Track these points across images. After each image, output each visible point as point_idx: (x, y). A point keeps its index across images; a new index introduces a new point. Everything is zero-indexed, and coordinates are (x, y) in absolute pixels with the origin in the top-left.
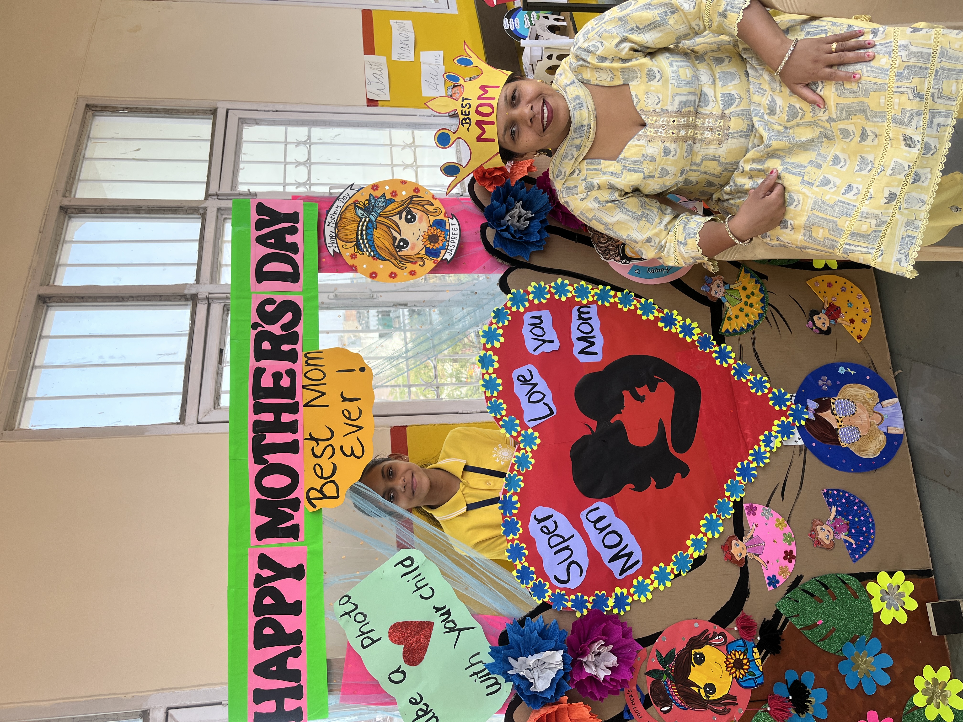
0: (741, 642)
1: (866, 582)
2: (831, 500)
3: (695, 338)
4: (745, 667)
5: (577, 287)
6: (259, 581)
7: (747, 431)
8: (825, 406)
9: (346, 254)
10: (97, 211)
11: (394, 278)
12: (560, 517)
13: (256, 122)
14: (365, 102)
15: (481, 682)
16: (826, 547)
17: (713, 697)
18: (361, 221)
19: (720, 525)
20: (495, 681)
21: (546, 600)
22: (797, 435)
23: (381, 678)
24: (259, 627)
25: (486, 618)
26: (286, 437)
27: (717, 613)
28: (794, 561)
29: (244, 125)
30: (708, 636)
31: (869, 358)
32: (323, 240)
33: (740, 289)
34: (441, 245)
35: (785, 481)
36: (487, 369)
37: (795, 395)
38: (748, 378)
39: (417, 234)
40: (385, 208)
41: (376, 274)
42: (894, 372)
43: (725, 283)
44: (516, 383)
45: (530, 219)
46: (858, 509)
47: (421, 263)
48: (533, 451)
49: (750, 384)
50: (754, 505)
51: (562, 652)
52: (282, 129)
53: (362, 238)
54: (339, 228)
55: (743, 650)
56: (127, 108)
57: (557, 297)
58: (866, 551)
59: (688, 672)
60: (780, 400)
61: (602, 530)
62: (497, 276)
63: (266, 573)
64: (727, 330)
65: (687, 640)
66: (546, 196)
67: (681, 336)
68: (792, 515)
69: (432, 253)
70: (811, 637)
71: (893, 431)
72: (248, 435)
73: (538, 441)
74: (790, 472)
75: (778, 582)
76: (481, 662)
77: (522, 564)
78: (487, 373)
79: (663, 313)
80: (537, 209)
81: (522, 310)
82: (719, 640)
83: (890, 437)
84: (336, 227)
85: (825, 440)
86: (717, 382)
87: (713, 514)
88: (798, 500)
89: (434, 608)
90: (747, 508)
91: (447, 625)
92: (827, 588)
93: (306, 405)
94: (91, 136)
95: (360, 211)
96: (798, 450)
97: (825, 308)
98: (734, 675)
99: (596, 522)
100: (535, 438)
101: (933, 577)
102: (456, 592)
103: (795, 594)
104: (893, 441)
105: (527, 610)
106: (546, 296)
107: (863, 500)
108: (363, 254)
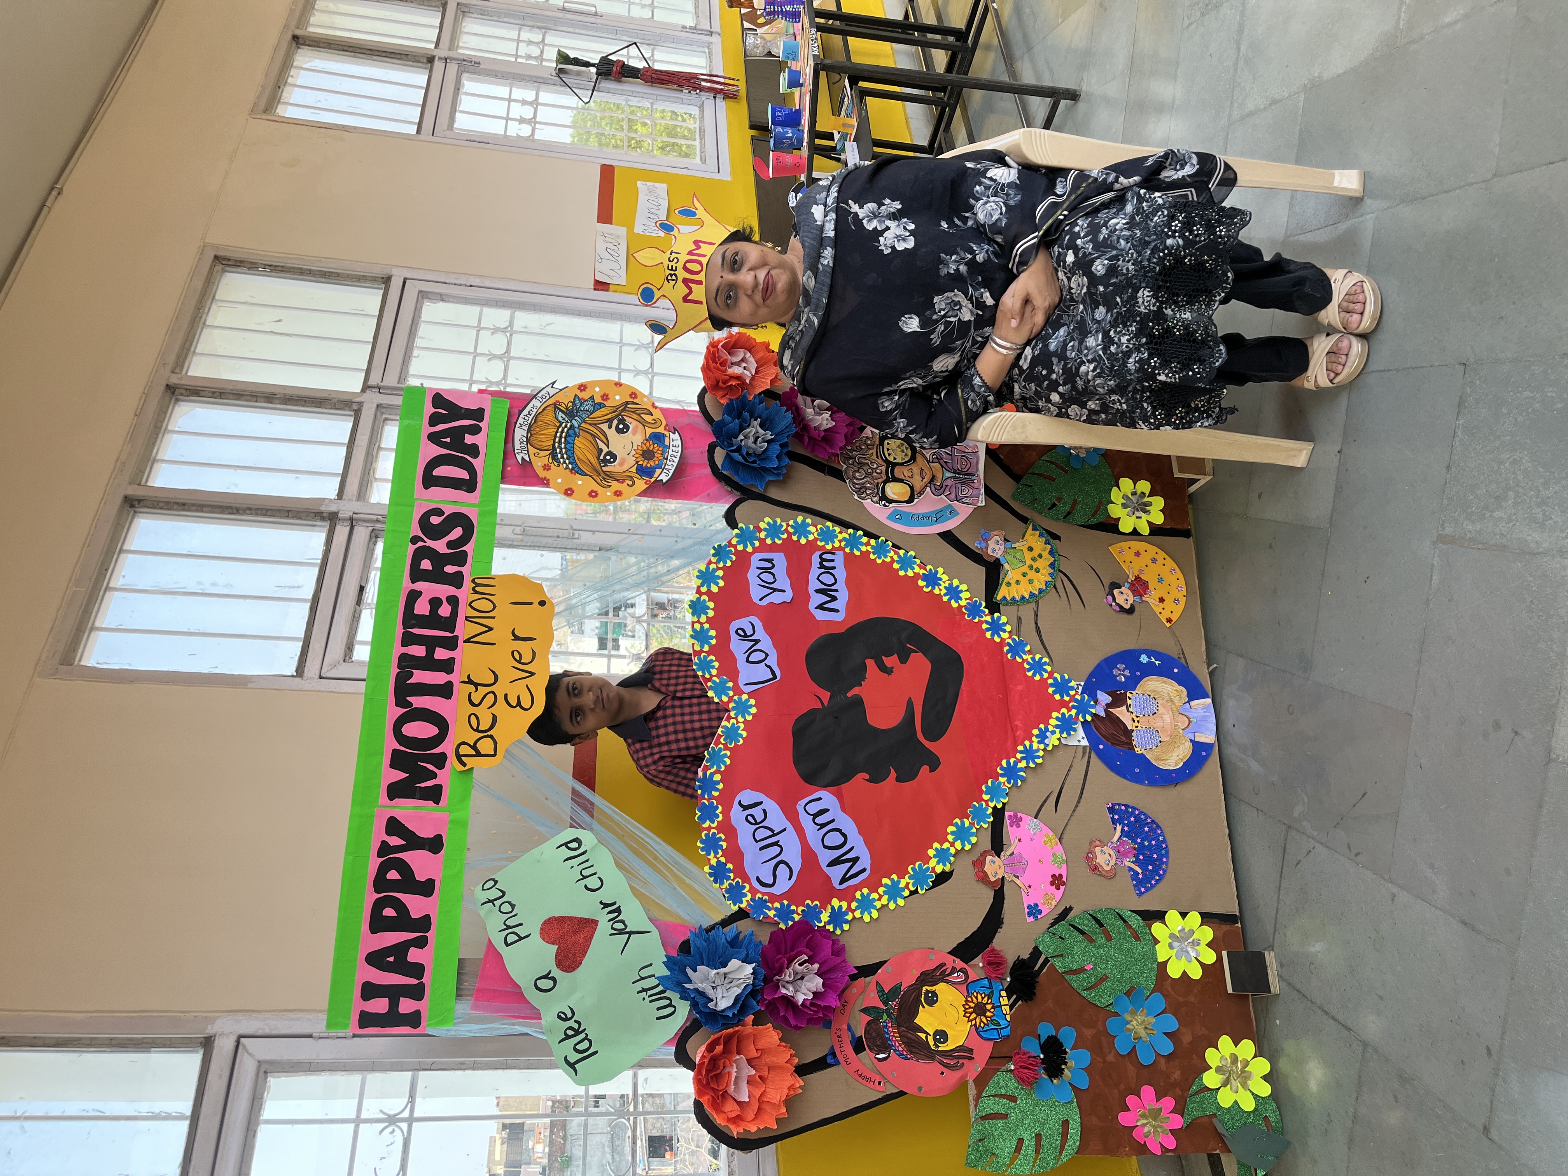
0: (986, 982)
1: (1150, 922)
2: (1116, 817)
3: (963, 603)
4: (988, 1014)
5: (821, 529)
6: (384, 849)
7: (1017, 723)
8: (1119, 700)
9: (538, 464)
10: (216, 395)
11: (593, 497)
12: (771, 805)
13: (442, 298)
14: (591, 285)
15: (651, 1001)
16: (1105, 874)
17: (943, 1047)
18: (560, 426)
19: (972, 834)
20: (669, 1001)
21: (743, 906)
22: (1081, 733)
23: (524, 981)
24: (378, 906)
25: (667, 925)
26: (437, 678)
27: (959, 944)
28: (1062, 888)
29: (425, 300)
30: (945, 971)
31: (1179, 648)
32: (511, 444)
33: (1025, 549)
34: (657, 462)
35: (1062, 788)
36: (699, 617)
37: (1082, 684)
38: (1025, 657)
39: (629, 448)
40: (592, 413)
41: (572, 491)
42: (1208, 666)
43: (1006, 540)
44: (734, 637)
45: (769, 442)
46: (1149, 831)
47: (630, 483)
48: (745, 722)
49: (1026, 666)
51: (753, 965)
52: (475, 309)
53: (559, 447)
54: (533, 432)
55: (987, 992)
56: (270, 266)
57: (795, 538)
58: (1156, 884)
59: (916, 1013)
60: (1062, 687)
61: (822, 826)
62: (725, 507)
63: (395, 841)
64: (1004, 598)
65: (916, 973)
66: (789, 415)
67: (945, 599)
68: (1066, 831)
69: (644, 472)
70: (1075, 985)
71: (1201, 738)
73: (754, 710)
74: (1069, 778)
75: (1040, 912)
76: (653, 976)
77: (718, 858)
78: (698, 622)
79: (926, 570)
80: (779, 430)
81: (750, 549)
82: (957, 977)
83: (1197, 746)
84: (529, 430)
85: (1116, 743)
86: (985, 659)
87: (965, 820)
88: (1076, 813)
89: (601, 903)
90: (1009, 816)
91: (616, 926)
92: (1101, 925)
93: (467, 641)
94: (217, 297)
95: (561, 414)
96: (1081, 751)
97: (1130, 581)
98: (974, 1022)
99: (815, 816)
100: (751, 706)
101: (1239, 925)
102: (632, 888)
103: (1061, 927)
104: (1200, 752)
105: (718, 918)
106: (781, 536)
107: (1156, 820)
108: (559, 466)
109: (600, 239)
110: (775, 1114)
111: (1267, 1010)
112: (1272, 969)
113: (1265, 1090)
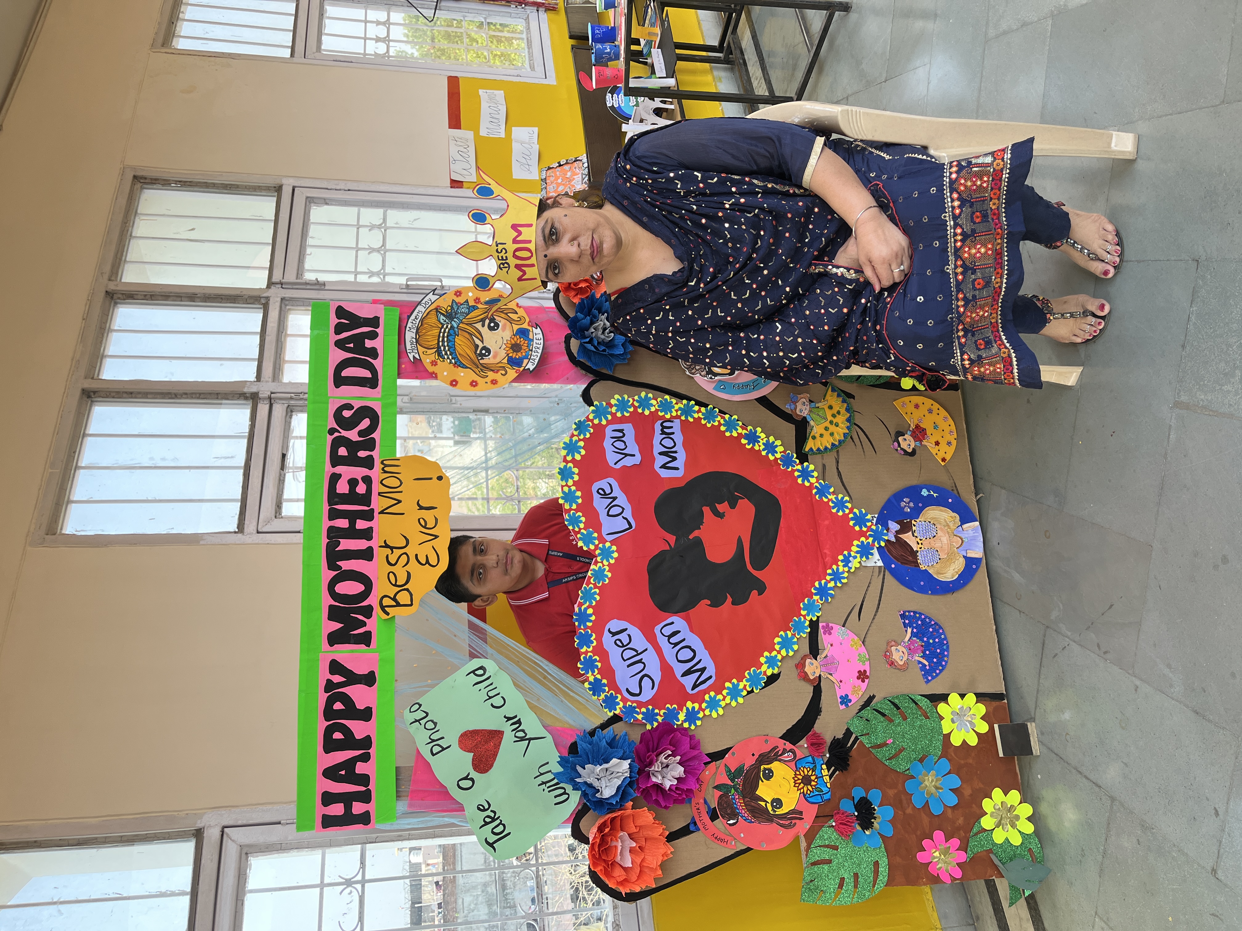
0: (810, 759)
1: (937, 703)
2: (907, 621)
3: (778, 456)
4: (813, 783)
5: (661, 401)
6: (329, 686)
7: (826, 551)
8: (906, 527)
9: (427, 361)
10: (147, 297)
11: (474, 386)
12: (634, 631)
13: (326, 202)
14: (448, 183)
15: (549, 792)
16: (899, 667)
17: (779, 812)
18: (442, 327)
19: (794, 643)
20: (563, 791)
21: (617, 712)
22: (877, 556)
23: (449, 783)
24: (328, 732)
25: (557, 730)
26: (360, 544)
27: (788, 730)
28: (867, 681)
29: (312, 204)
30: (778, 752)
31: (952, 481)
32: (403, 345)
33: (826, 407)
34: (524, 354)
35: (863, 601)
36: (567, 481)
37: (876, 516)
38: (830, 497)
39: (500, 342)
40: (468, 315)
41: (457, 382)
42: (976, 495)
43: (811, 401)
44: (596, 496)
46: (933, 631)
47: (503, 372)
48: (610, 565)
49: (831, 504)
50: (830, 625)
51: (629, 761)
52: (354, 210)
53: (443, 345)
54: (420, 334)
55: (811, 766)
56: (180, 182)
57: (640, 411)
58: (940, 673)
59: (756, 787)
60: (860, 520)
61: (676, 644)
62: (580, 387)
63: (337, 679)
64: (811, 449)
65: (755, 756)
67: (764, 453)
68: (868, 635)
69: (514, 362)
70: (879, 756)
71: (972, 554)
72: (323, 541)
73: (616, 555)
74: (868, 593)
75: (850, 701)
76: (550, 771)
77: (594, 676)
78: (567, 485)
79: (747, 430)
81: (604, 422)
82: (788, 756)
83: (969, 561)
84: (417, 333)
85: (905, 562)
86: (798, 501)
87: (788, 632)
88: (875, 621)
89: (505, 717)
90: (823, 626)
91: (517, 735)
92: (898, 708)
93: (382, 512)
94: (139, 212)
95: (442, 317)
96: (877, 570)
97: (911, 429)
98: (802, 791)
99: (670, 637)
100: (613, 552)
101: (1006, 701)
102: (527, 701)
103: (866, 713)
104: (971, 564)
105: (598, 722)
106: (629, 409)
107: (938, 622)
108: (444, 361)
109: (452, 143)
110: (653, 875)
111: (1030, 766)
112: (1033, 736)
113: (1029, 828)
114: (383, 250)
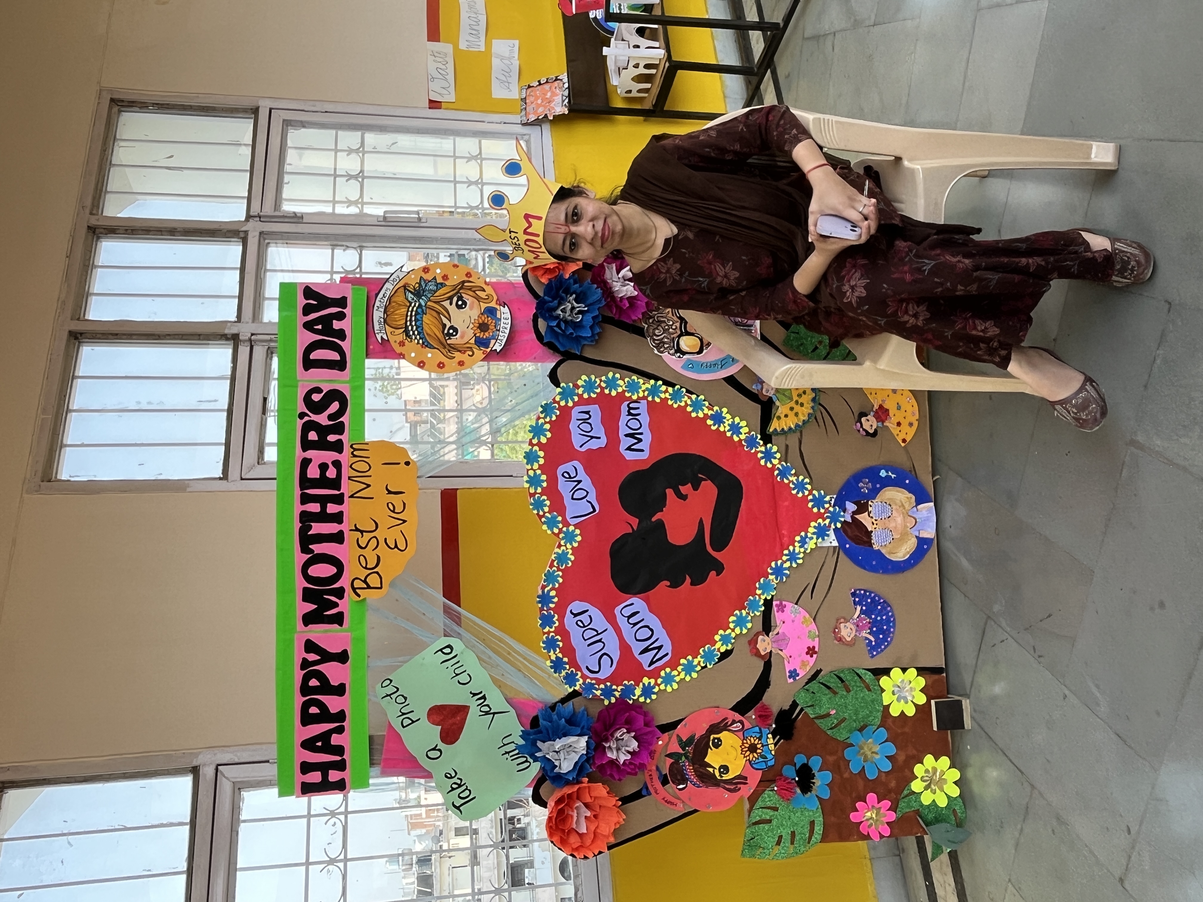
0: (757, 729)
1: (878, 677)
2: (857, 599)
3: (743, 437)
4: (759, 751)
5: (628, 381)
6: (305, 664)
7: (783, 532)
9: (395, 342)
10: (128, 232)
11: (441, 368)
12: (594, 612)
14: (426, 104)
15: (512, 760)
16: (847, 643)
17: (726, 777)
18: (410, 305)
19: (748, 621)
20: (525, 759)
21: (577, 688)
22: (832, 537)
23: (418, 753)
24: (305, 707)
25: (519, 703)
26: (331, 528)
27: (738, 702)
29: (289, 128)
30: (727, 723)
31: (911, 462)
32: (371, 326)
34: (491, 334)
35: (816, 580)
36: (532, 465)
37: (835, 496)
38: (791, 479)
39: (467, 321)
40: (435, 292)
41: (424, 364)
42: (933, 476)
44: (560, 479)
45: (583, 313)
46: (881, 609)
47: (471, 353)
48: (573, 548)
49: (792, 486)
50: (784, 603)
51: (586, 738)
52: (332, 133)
53: (411, 324)
54: (388, 313)
55: (758, 736)
56: (157, 104)
57: (607, 391)
58: (885, 648)
59: (706, 755)
60: (819, 502)
61: (635, 624)
62: (548, 367)
63: (313, 657)
64: (775, 429)
65: (706, 726)
66: (599, 291)
67: (729, 434)
68: (819, 613)
70: (823, 726)
71: (924, 535)
72: (296, 526)
73: (579, 538)
74: (822, 571)
76: (513, 742)
77: (556, 655)
78: (532, 469)
79: (713, 410)
80: (591, 303)
81: (570, 404)
82: (737, 726)
83: (921, 541)
84: (385, 312)
85: (859, 542)
86: (760, 482)
87: (743, 611)
88: (827, 599)
89: (471, 693)
90: (777, 605)
91: (482, 709)
92: (842, 681)
93: (350, 497)
94: (118, 137)
95: (410, 295)
96: (832, 550)
97: (874, 410)
98: (748, 758)
99: (629, 617)
100: (576, 535)
101: (944, 675)
103: (812, 686)
105: (559, 697)
106: (595, 390)
107: (887, 600)
108: (411, 341)
109: (431, 58)
111: (961, 738)
112: (967, 711)
113: (955, 792)
114: (360, 177)
